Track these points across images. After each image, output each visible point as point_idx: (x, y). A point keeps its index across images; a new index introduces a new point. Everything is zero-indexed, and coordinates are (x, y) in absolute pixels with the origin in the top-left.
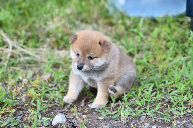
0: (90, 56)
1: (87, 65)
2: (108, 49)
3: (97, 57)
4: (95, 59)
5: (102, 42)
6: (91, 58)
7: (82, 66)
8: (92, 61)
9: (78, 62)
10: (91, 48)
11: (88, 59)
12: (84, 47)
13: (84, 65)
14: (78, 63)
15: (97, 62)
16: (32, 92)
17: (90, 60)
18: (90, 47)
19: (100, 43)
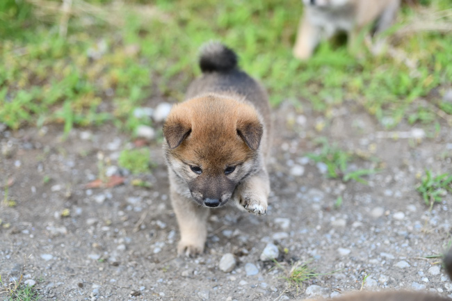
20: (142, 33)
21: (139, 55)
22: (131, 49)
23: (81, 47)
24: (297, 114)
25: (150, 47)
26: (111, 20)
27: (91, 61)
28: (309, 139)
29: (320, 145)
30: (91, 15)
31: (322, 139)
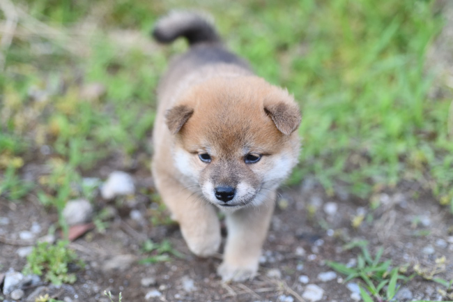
0: (248, 152)
1: (247, 182)
2: (292, 127)
3: (267, 154)
4: (263, 159)
5: (272, 107)
6: (250, 158)
7: (233, 186)
8: (257, 168)
9: (214, 179)
10: (248, 128)
11: (244, 164)
12: (225, 129)
13: (236, 182)
14: (214, 182)
15: (272, 166)
16: (59, 123)
17: (251, 163)
18: (245, 127)
19: (267, 111)
20: (114, 67)
21: (103, 98)
22: (91, 90)
23: (20, 81)
24: (326, 200)
25: (122, 88)
26: (73, 48)
27: (29, 101)
28: (338, 241)
29: (356, 252)
30: (45, 40)
31: (357, 242)
